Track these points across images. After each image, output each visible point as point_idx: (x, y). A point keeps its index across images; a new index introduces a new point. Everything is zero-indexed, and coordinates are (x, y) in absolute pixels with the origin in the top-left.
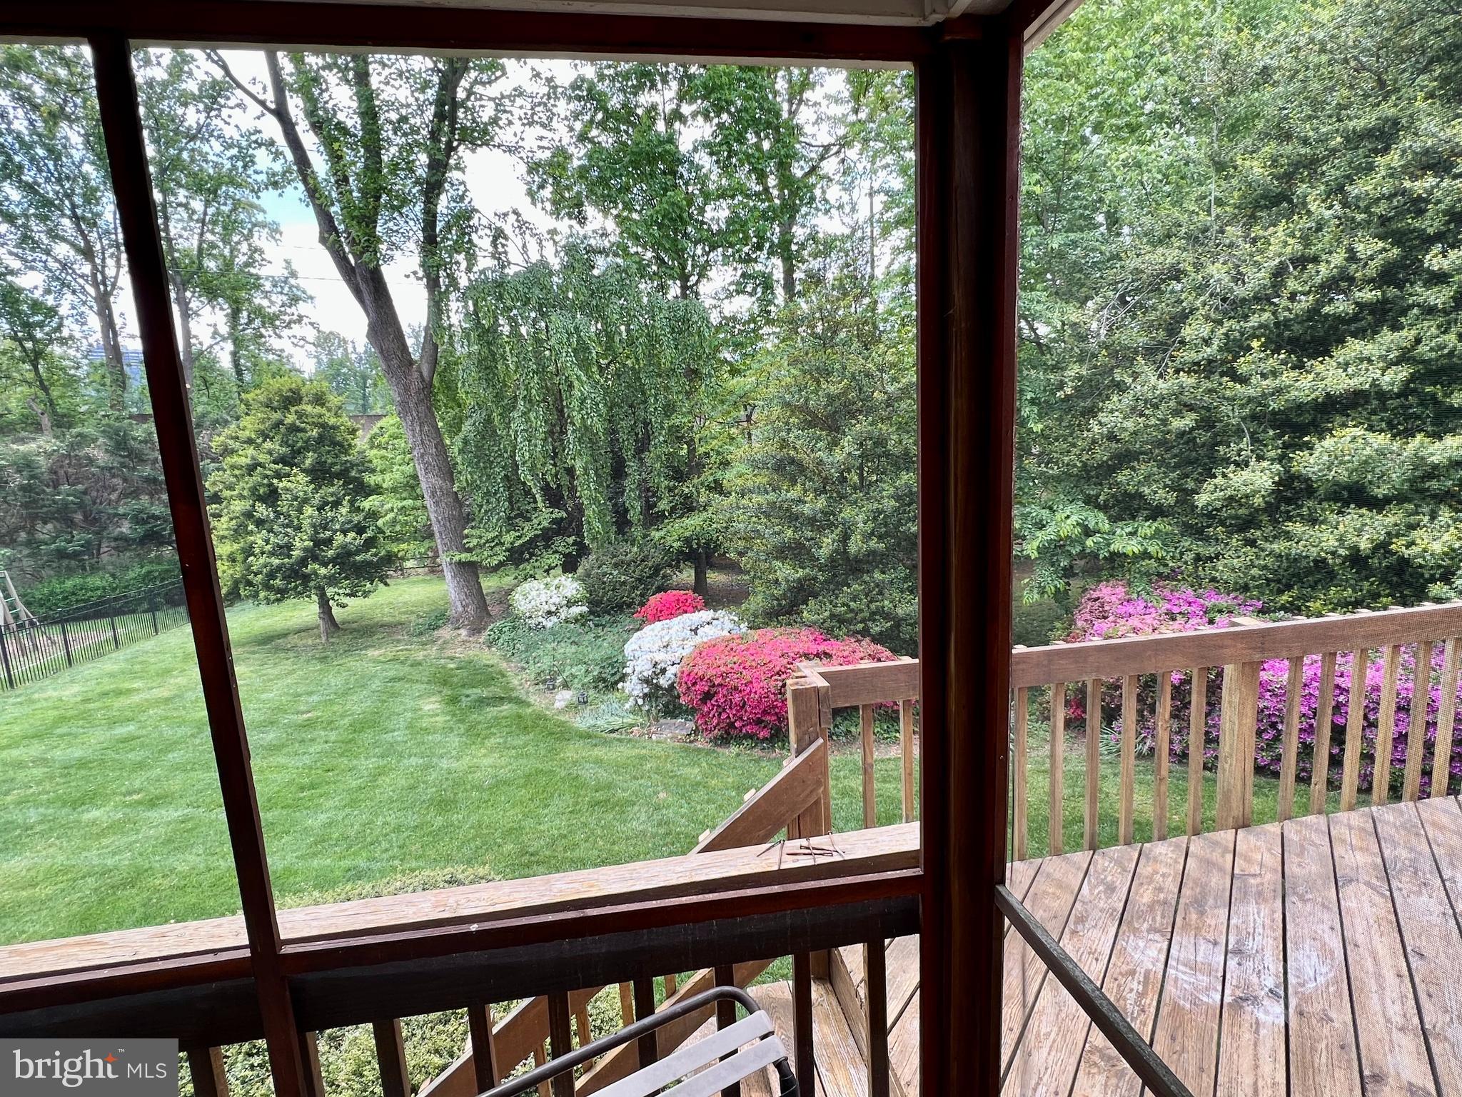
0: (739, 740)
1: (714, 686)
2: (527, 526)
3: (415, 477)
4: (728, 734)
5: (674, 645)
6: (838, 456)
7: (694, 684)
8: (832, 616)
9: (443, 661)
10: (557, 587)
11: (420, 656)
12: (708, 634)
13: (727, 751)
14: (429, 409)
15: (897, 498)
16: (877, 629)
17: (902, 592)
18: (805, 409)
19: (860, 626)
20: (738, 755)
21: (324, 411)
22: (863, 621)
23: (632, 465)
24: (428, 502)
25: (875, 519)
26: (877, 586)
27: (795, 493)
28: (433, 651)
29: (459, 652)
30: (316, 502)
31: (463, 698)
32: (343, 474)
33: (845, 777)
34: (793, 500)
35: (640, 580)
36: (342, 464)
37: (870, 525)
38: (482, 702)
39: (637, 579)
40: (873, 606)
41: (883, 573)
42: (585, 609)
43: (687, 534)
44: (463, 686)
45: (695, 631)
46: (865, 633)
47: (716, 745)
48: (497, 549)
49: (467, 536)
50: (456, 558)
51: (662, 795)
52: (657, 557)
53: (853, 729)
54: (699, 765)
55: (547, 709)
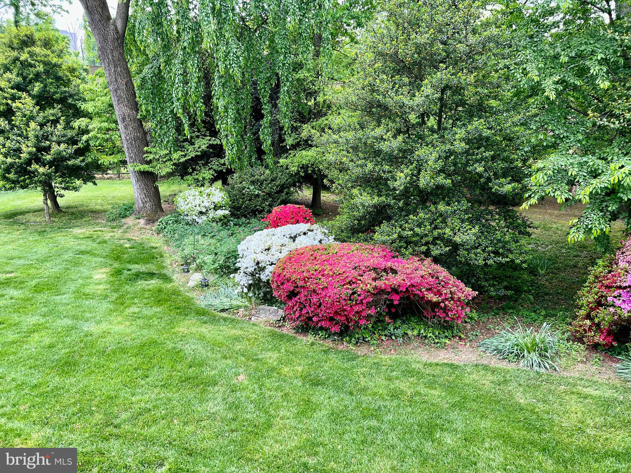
0: (316, 330)
1: (297, 287)
2: (191, 148)
3: (111, 106)
4: (307, 325)
5: (273, 250)
6: (419, 99)
7: (283, 284)
8: (400, 237)
9: (122, 242)
10: (209, 195)
11: (107, 236)
12: (303, 242)
13: (305, 338)
14: (122, 54)
15: (468, 141)
16: (438, 252)
17: (463, 221)
18: (394, 57)
19: (424, 248)
20: (312, 344)
21: (49, 52)
22: (427, 243)
23: (266, 108)
24: (121, 126)
25: (447, 158)
26: (441, 215)
27: (379, 131)
28: (118, 233)
29: (135, 236)
30: (40, 119)
31: (125, 271)
32: (62, 101)
33: (397, 378)
34: (376, 138)
35: (269, 194)
36: (62, 93)
37: (441, 163)
38: (138, 276)
39: (267, 194)
40: (435, 233)
41: (449, 205)
42: (227, 212)
43: (304, 162)
44: (129, 262)
45: (294, 238)
46: (427, 254)
47: (297, 332)
48: (168, 163)
49: (147, 152)
50: (137, 169)
51: (241, 377)
52: (282, 179)
53: (409, 332)
54: (279, 351)
55: (183, 286)
